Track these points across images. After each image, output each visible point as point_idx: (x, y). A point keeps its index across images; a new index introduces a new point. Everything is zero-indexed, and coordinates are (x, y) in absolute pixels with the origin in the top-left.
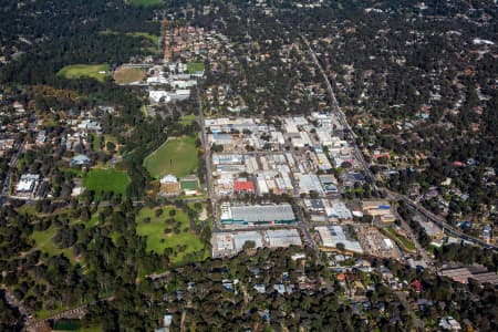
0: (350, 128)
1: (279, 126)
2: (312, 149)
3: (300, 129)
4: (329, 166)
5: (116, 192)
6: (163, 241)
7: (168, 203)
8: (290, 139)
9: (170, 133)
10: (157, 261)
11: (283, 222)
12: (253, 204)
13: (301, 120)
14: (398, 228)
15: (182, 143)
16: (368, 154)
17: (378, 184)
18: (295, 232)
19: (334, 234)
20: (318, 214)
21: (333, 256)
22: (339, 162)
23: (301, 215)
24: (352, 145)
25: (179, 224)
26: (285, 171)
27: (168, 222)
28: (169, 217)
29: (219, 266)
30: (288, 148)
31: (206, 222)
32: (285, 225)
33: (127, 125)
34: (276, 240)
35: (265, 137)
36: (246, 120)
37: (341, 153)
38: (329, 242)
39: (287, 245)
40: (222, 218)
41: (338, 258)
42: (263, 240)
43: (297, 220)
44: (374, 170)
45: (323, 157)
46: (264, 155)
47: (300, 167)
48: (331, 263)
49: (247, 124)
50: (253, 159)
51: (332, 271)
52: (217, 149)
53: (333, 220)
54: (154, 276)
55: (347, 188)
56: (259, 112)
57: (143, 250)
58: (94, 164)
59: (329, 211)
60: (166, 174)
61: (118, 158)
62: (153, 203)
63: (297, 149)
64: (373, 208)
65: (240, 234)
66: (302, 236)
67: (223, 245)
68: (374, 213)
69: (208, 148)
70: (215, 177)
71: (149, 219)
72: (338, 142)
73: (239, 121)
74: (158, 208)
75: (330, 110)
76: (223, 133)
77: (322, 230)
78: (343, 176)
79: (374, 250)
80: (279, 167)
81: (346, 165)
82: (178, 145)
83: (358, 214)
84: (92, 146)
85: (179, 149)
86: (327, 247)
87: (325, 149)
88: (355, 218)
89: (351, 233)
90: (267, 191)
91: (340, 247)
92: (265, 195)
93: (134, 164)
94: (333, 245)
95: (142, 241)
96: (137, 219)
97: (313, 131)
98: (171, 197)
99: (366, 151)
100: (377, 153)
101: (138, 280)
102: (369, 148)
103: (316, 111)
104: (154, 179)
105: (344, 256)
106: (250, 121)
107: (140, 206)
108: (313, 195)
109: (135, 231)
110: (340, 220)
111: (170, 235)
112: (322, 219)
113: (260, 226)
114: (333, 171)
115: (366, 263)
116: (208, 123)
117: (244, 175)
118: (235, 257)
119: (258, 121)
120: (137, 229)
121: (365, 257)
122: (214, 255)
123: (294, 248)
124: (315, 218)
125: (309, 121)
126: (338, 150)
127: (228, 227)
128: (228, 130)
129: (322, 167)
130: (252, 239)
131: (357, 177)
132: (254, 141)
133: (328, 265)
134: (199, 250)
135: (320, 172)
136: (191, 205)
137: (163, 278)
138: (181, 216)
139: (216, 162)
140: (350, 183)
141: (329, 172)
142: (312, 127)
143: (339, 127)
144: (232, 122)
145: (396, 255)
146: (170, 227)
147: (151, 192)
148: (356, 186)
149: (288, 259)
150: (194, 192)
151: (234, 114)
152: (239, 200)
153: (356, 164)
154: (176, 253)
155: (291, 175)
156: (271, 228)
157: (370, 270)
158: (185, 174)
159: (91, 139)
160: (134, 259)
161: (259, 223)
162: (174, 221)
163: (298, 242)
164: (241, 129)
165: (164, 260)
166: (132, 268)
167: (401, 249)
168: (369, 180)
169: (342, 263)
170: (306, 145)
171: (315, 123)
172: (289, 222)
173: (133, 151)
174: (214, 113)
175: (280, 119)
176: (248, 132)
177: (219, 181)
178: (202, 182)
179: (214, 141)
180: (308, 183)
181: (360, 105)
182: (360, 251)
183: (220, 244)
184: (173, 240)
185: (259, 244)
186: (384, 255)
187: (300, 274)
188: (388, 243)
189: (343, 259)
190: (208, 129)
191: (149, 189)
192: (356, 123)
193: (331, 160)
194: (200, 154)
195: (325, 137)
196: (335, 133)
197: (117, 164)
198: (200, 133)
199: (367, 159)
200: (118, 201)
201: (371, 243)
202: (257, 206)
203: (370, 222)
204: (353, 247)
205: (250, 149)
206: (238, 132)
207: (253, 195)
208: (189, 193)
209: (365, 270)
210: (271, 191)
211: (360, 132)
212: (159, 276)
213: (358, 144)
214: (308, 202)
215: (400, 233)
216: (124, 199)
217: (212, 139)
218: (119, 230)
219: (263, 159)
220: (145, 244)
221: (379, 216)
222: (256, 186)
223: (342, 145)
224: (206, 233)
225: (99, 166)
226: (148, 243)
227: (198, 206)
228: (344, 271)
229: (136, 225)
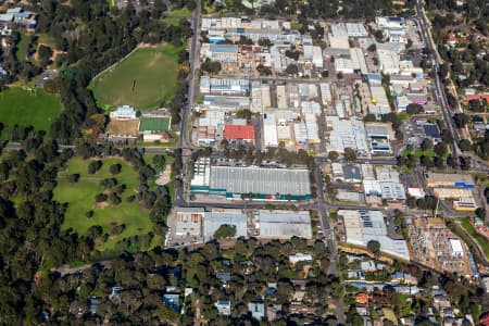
0: (435, 47)
1: (318, 37)
2: (365, 79)
3: (353, 43)
4: (385, 108)
5: (37, 129)
6: (91, 214)
7: (112, 150)
8: (332, 60)
9: (143, 37)
10: (71, 245)
11: (289, 197)
12: (248, 165)
13: (357, 29)
14: (479, 223)
15: (158, 56)
16: (455, 95)
17: (463, 145)
18: (305, 215)
19: (368, 224)
20: (350, 188)
21: (358, 262)
22: (403, 103)
23: (322, 186)
24: (431, 75)
25: (124, 187)
26: (311, 111)
27: (105, 183)
28: (109, 176)
29: (168, 264)
30: (325, 74)
31: (166, 187)
32: (291, 202)
33: (78, 20)
34: (270, 227)
35: (293, 54)
36: (267, 23)
37: (409, 88)
38: (356, 237)
39: (289, 237)
40: (193, 183)
41: (366, 266)
42: (251, 226)
43: (313, 195)
44: (459, 121)
45: (379, 93)
46: (285, 84)
47: (339, 107)
48: (350, 275)
49: (268, 30)
50: (265, 89)
51: (349, 287)
52: (211, 68)
53: (374, 200)
54: (66, 270)
55: (409, 147)
56: (292, 12)
57: (56, 227)
58: (12, 79)
59: (369, 185)
60: (121, 105)
61: (53, 72)
62: (90, 149)
63: (340, 75)
64: (446, 186)
65: (215, 212)
66: (314, 224)
67: (185, 228)
68: (443, 194)
69: (197, 65)
70: (198, 115)
71: (77, 176)
72: (409, 68)
73: (256, 24)
74: (96, 159)
75: (407, 15)
76: (228, 42)
77: (351, 217)
78: (407, 126)
79: (430, 258)
80: (304, 104)
81: (414, 109)
82: (152, 56)
83: (417, 193)
84: (14, 51)
85: (152, 63)
86: (352, 246)
87: (386, 80)
88: (410, 201)
89: (397, 225)
90: (275, 143)
91: (374, 246)
92: (271, 149)
93: (74, 84)
94: (362, 243)
95: (59, 211)
96: (60, 174)
97: (372, 48)
98: (119, 143)
99: (452, 88)
100: (470, 92)
101: (38, 274)
102: (457, 82)
103: (384, 14)
104: (100, 111)
105: (377, 262)
106: (275, 25)
107: (69, 154)
108: (351, 156)
109: (51, 194)
110: (385, 202)
111: (104, 204)
112: (354, 197)
113: (251, 203)
114: (392, 119)
115: (409, 279)
116: (206, 23)
117: (245, 114)
118: (199, 250)
119: (287, 25)
120: (56, 191)
121: (411, 267)
122: (167, 243)
123: (297, 243)
124: (342, 195)
125: (370, 30)
126: (406, 83)
127: (200, 199)
128: (235, 37)
129: (374, 110)
130: (231, 223)
131: (428, 130)
132: (275, 59)
133: (346, 277)
134: (145, 232)
135: (370, 118)
136: (148, 158)
137: (79, 274)
138: (130, 175)
139: (204, 89)
140: (414, 140)
141: (385, 118)
142: (374, 40)
143: (418, 44)
144: (245, 26)
145: (466, 270)
146: (107, 192)
147: (90, 131)
148: (424, 145)
149: (284, 262)
150: (158, 137)
151: (250, 12)
152: (227, 154)
153: (431, 109)
154: (107, 235)
155: (321, 121)
156: (271, 207)
157: (414, 291)
158: (149, 107)
159: (16, 38)
160: (36, 242)
161: (251, 195)
162: (115, 182)
163: (306, 233)
164: (255, 37)
165: (83, 246)
166: (30, 256)
167: (477, 260)
168: (447, 137)
169: (370, 276)
170: (356, 71)
171: (379, 35)
172: (300, 198)
173: (78, 62)
174: (219, 8)
175: (323, 24)
176: (266, 43)
177: (202, 122)
178: (177, 120)
179: (209, 54)
180: (346, 134)
181: (459, 9)
182: (406, 257)
183: (180, 225)
184: (107, 213)
185: (242, 231)
186: (445, 267)
187: (296, 288)
188: (457, 246)
189: (373, 268)
190: (204, 34)
191: (88, 127)
192: (446, 39)
193: (391, 99)
194: (183, 75)
195: (389, 60)
196: (409, 53)
197: (48, 83)
198: (191, 39)
199: (451, 101)
200: (37, 143)
201: (428, 244)
202: (254, 168)
203: (434, 209)
204: (395, 249)
205: (264, 70)
206: (250, 42)
207: (252, 148)
208: (149, 137)
209: (406, 291)
210: (282, 143)
211: (448, 55)
212: (72, 271)
213: (441, 74)
214: (338, 168)
215: (481, 231)
216: (47, 140)
217: (207, 52)
218: (26, 190)
219: (280, 89)
220: (62, 218)
221: (451, 200)
222: (258, 135)
223: (414, 75)
224: (161, 205)
225: (20, 84)
226: (67, 215)
227: (161, 160)
228: (370, 289)
229: (55, 184)
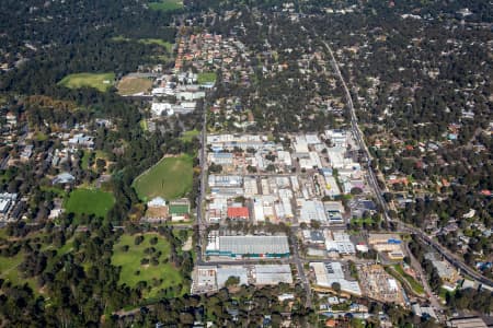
0: (366, 148)
1: (287, 144)
2: (321, 172)
3: (311, 148)
4: (337, 192)
5: (98, 215)
6: (138, 273)
7: (150, 228)
8: (298, 160)
9: (168, 150)
10: (126, 295)
11: (275, 255)
12: (246, 234)
13: (313, 139)
14: (407, 267)
15: (178, 162)
16: (383, 180)
17: (391, 213)
18: (287, 267)
19: (331, 272)
20: (316, 247)
21: (326, 298)
22: (348, 187)
23: (298, 247)
24: (366, 168)
25: (160, 253)
26: (286, 196)
27: (147, 251)
28: (150, 246)
29: (195, 306)
30: (294, 170)
31: (189, 252)
32: (276, 258)
33: (123, 141)
34: (263, 276)
35: (271, 157)
36: (252, 137)
37: (352, 178)
38: (323, 281)
39: (276, 283)
40: (208, 248)
41: (332, 300)
42: (250, 276)
43: (291, 253)
44: (387, 198)
45: (331, 181)
46: (266, 178)
47: (305, 193)
48: (322, 307)
49: (254, 142)
50: (254, 182)
51: (321, 316)
52: (216, 169)
53: (333, 255)
54: (122, 313)
55: (355, 217)
56: (268, 129)
57: (114, 283)
58: (79, 183)
59: (330, 245)
60: (155, 197)
61: (106, 176)
62: (135, 228)
63: (304, 171)
64: (381, 242)
65: (224, 267)
66: (293, 273)
67: (205, 280)
68: (380, 248)
69: (206, 168)
70: (208, 201)
71: (127, 247)
72: (350, 163)
73: (244, 138)
74: (140, 234)
75: (347, 128)
76: (225, 151)
77: (318, 267)
78: (352, 203)
79: (375, 293)
80: (281, 191)
81: (356, 191)
82: (174, 163)
83: (362, 248)
84: (80, 162)
85: (175, 168)
86: (321, 287)
87: (335, 172)
88: (359, 254)
89: (351, 271)
90: (263, 219)
91: (336, 286)
92: (260, 223)
93: (122, 184)
94: (328, 285)
95: (116, 272)
96: (115, 246)
97: (324, 151)
98: (155, 223)
99: (381, 175)
100: (393, 178)
101: (103, 317)
102: (384, 172)
103: (330, 128)
104: (140, 201)
105: (339, 297)
106: (257, 138)
107: (121, 232)
108: (315, 225)
109: (109, 261)
110: (341, 256)
111: (147, 266)
112: (320, 253)
113: (248, 260)
114: (341, 198)
115: (362, 308)
116: (210, 139)
117: (241, 199)
118: (215, 295)
119: (265, 138)
120: (112, 258)
121: (363, 300)
122: (192, 291)
123: (283, 287)
124: (312, 252)
125: (322, 139)
126: (349, 174)
127: (213, 259)
128: (231, 148)
129: (329, 193)
130: (236, 275)
131: (367, 205)
132: (259, 162)
133: (318, 309)
134: (177, 284)
135: (326, 198)
136: (176, 232)
137: (132, 316)
138: (164, 245)
139: (211, 184)
140: (358, 212)
141: (337, 198)
142: (325, 146)
143: (355, 147)
144: (237, 139)
145: (400, 300)
146: (148, 257)
147: (134, 216)
148: (365, 215)
149: (275, 300)
150: (182, 218)
151: (240, 130)
152: (230, 228)
153: (368, 190)
154: (150, 288)
155: (293, 202)
156: (263, 263)
157: (367, 316)
158: (175, 197)
159: (81, 155)
160: (101, 295)
161: (248, 255)
162: (154, 250)
163: (289, 279)
164: (244, 147)
165: (134, 295)
166: (97, 304)
167: (407, 293)
168: (380, 210)
169: (335, 307)
170: (315, 167)
171: (328, 142)
172: (282, 256)
173: (124, 169)
174: (218, 128)
175: (290, 137)
176: (252, 151)
177: (212, 206)
178: (194, 205)
179: (213, 160)
180: (311, 210)
181: (380, 123)
182: (358, 292)
183: (201, 278)
184: (150, 272)
185: (244, 280)
186: (386, 298)
187: (285, 318)
188: (393, 284)
189: (337, 302)
190: (209, 146)
191: (134, 213)
192: (373, 143)
193: (340, 185)
194: (196, 175)
195: (337, 159)
196: (349, 154)
197: (104, 184)
198: (200, 151)
199: (381, 185)
200: (98, 225)
201: (373, 283)
202: (249, 236)
203: (375, 258)
204: (352, 288)
205: (252, 169)
206: (241, 151)
207: (247, 223)
208: (176, 218)
209: (361, 317)
210: (267, 218)
211: (376, 154)
212: (127, 313)
213: (373, 166)
214: (307, 233)
215: (409, 273)
216: (105, 223)
217: (211, 158)
218: (92, 258)
219: (264, 182)
220: (118, 276)
221: (387, 252)
222: (251, 212)
223: (354, 168)
224: (187, 264)
225: (85, 186)
226: (121, 274)
227: (184, 234)
228: (336, 316)
229: (112, 253)
